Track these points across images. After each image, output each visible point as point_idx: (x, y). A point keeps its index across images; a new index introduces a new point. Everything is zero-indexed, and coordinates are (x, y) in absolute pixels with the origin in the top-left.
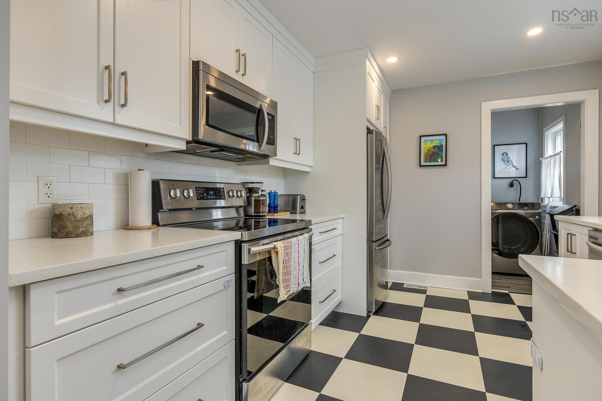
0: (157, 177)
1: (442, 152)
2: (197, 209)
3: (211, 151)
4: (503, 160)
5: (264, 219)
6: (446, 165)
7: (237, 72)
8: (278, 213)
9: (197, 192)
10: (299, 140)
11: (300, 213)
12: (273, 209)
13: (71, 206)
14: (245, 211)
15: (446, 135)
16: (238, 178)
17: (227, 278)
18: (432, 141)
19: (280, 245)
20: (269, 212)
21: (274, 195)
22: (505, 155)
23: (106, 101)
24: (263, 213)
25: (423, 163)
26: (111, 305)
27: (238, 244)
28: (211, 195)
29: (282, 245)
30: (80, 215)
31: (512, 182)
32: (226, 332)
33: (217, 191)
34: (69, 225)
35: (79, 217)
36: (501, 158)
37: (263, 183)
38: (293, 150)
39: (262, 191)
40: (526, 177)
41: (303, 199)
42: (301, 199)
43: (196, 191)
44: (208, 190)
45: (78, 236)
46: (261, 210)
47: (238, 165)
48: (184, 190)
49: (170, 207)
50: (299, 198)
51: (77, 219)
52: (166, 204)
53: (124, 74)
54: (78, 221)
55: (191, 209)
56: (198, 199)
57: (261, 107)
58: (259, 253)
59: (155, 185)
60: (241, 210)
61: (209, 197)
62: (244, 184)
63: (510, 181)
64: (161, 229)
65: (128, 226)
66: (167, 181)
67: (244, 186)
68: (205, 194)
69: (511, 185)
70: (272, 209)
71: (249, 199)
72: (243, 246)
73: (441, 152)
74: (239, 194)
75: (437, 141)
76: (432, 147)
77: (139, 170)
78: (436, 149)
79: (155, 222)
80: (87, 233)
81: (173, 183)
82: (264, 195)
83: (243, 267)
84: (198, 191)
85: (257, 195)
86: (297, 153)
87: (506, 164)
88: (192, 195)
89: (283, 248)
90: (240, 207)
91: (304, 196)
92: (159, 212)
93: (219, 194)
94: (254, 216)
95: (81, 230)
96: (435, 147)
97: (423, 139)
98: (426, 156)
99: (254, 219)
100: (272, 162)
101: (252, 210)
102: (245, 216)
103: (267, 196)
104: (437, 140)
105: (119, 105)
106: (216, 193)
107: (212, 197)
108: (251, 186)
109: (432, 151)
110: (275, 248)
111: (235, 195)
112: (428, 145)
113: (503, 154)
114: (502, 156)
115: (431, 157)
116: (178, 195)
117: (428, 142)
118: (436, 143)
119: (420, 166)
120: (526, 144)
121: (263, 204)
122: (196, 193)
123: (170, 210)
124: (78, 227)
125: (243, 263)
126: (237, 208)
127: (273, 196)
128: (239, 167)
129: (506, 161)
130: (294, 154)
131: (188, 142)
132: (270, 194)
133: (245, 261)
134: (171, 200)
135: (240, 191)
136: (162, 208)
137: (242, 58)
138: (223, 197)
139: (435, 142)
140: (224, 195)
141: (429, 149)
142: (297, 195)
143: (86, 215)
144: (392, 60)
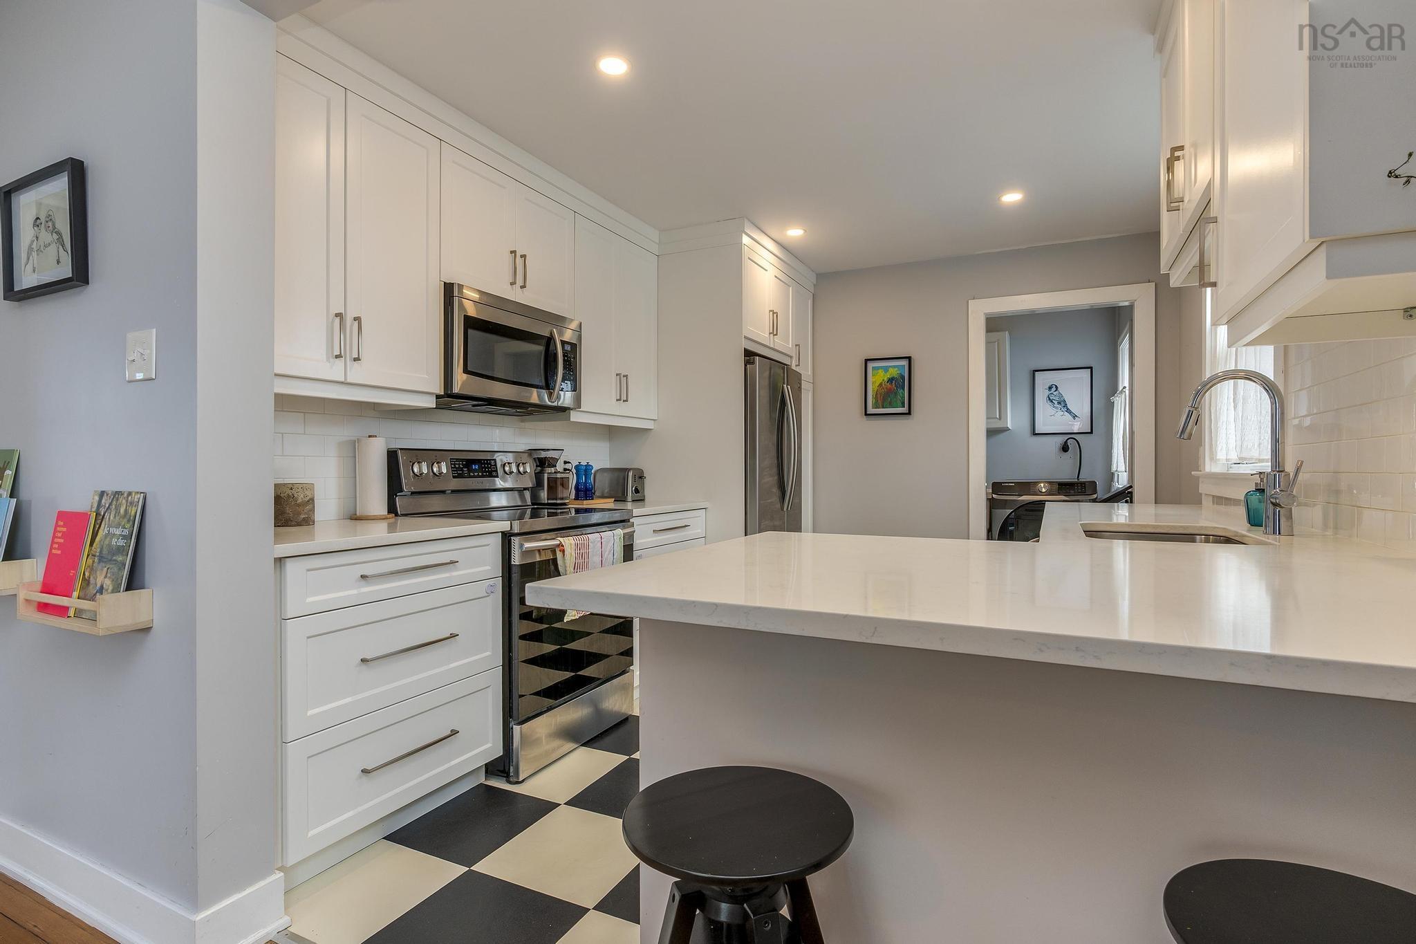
0: (393, 446)
1: (904, 390)
2: (453, 491)
3: (474, 406)
4: (1049, 399)
5: (564, 509)
6: (909, 413)
7: (512, 284)
8: (592, 499)
9: (453, 466)
10: (626, 376)
11: (633, 501)
12: (585, 492)
13: (290, 486)
14: (535, 497)
15: (909, 358)
16: (523, 442)
17: (491, 582)
18: (886, 369)
19: (569, 542)
20: (577, 498)
21: (586, 471)
22: (1054, 389)
23: (337, 357)
24: (562, 499)
25: (871, 410)
26: (355, 592)
27: (507, 537)
28: (475, 471)
29: (573, 542)
30: (301, 498)
31: (1066, 442)
32: (488, 653)
33: (485, 464)
34: (288, 510)
35: (300, 501)
36: (1046, 396)
37: (563, 450)
38: (615, 395)
39: (565, 462)
40: (1091, 432)
41: (640, 476)
42: (634, 476)
43: (451, 464)
44: (469, 463)
45: (299, 524)
46: (560, 496)
47: (522, 421)
48: (433, 465)
49: (413, 489)
50: (631, 474)
51: (298, 502)
52: (407, 485)
53: (357, 319)
54: (299, 505)
55: (443, 492)
56: (454, 477)
57: (551, 333)
58: (539, 551)
59: (392, 456)
60: (527, 494)
61: (472, 474)
62: (531, 452)
63: (1061, 439)
64: (400, 519)
65: (356, 514)
66: (407, 451)
67: (530, 455)
68: (466, 469)
69: (1065, 448)
70: (582, 494)
71: (538, 477)
72: (512, 541)
73: (902, 390)
74: (521, 469)
75: (895, 369)
76: (886, 379)
77: (370, 436)
78: (893, 383)
79: (392, 509)
80: (308, 521)
81: (419, 454)
82: (569, 470)
83: (514, 570)
84: (455, 464)
85: (553, 470)
86: (623, 398)
87: (1056, 408)
88: (444, 470)
89: (573, 546)
90: (525, 489)
91: (642, 471)
92: (396, 496)
93: (488, 468)
94: (548, 504)
95: (303, 516)
96: (891, 380)
97: (871, 365)
98: (876, 397)
99: (548, 509)
100: (575, 417)
101: (544, 495)
102: (533, 504)
103: (574, 471)
104: (894, 367)
105: (350, 359)
106: (483, 468)
107: (476, 474)
108: (543, 454)
109: (887, 388)
110: (560, 545)
111: (514, 470)
112: (878, 378)
113: (1050, 388)
114: (1047, 392)
115: (884, 400)
116: (425, 471)
117: (880, 371)
118: (893, 372)
119: (866, 414)
120: (1091, 368)
121: (562, 485)
122: (452, 468)
123: (413, 493)
124: (299, 514)
125: (513, 563)
126: (521, 491)
127: (582, 470)
128: (523, 424)
129: (1056, 402)
130: (617, 400)
131: (438, 397)
132: (576, 467)
133: (516, 560)
134: (414, 478)
135: (523, 464)
136: (402, 491)
137: (519, 261)
138: (494, 474)
139: (891, 370)
140: (496, 471)
141: (881, 385)
142: (627, 470)
143: (308, 498)
144: (795, 233)
